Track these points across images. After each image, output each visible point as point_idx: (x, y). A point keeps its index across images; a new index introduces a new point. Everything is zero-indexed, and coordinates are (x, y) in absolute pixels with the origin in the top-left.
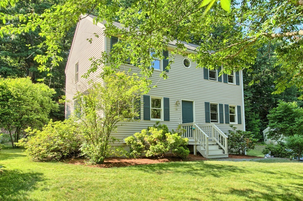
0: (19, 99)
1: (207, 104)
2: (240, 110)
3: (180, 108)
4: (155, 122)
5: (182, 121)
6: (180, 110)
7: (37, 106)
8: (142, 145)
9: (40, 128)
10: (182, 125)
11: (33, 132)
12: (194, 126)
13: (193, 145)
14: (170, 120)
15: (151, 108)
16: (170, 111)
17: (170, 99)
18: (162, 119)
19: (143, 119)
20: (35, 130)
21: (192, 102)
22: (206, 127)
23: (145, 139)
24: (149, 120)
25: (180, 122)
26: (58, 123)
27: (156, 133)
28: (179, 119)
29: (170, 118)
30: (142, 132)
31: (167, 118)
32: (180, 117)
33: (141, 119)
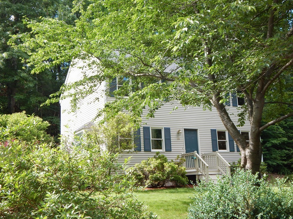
1: (213, 131)
3: (182, 137)
4: (155, 153)
5: (185, 151)
6: (182, 139)
8: (142, 175)
10: (185, 155)
12: (195, 155)
13: (196, 175)
14: (172, 151)
15: (151, 139)
16: (171, 141)
17: (171, 129)
18: (163, 150)
19: (143, 150)
21: (196, 130)
22: (213, 156)
23: (145, 169)
24: (150, 151)
25: (184, 152)
27: (154, 163)
28: (182, 149)
29: (172, 149)
30: (142, 163)
31: (169, 149)
32: (183, 147)
33: (142, 150)
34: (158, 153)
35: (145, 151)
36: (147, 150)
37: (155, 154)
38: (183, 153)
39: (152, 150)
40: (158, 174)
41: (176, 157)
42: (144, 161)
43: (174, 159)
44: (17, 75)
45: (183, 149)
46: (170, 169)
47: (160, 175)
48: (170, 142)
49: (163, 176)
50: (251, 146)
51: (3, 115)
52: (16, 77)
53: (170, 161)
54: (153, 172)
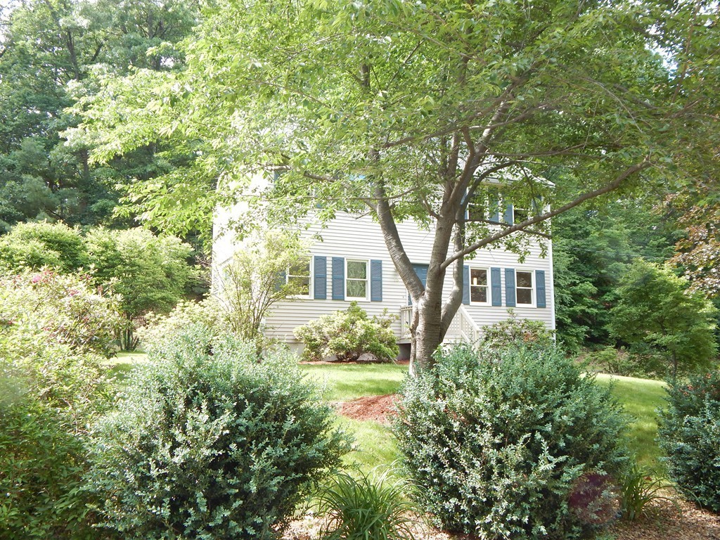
0: (133, 265)
2: (544, 278)
5: (407, 301)
7: (161, 276)
9: (167, 313)
10: (407, 309)
11: (156, 319)
14: (383, 300)
15: (346, 278)
16: (383, 283)
17: (383, 262)
18: (366, 298)
19: (331, 298)
20: (158, 316)
23: (324, 329)
25: (405, 303)
26: (192, 305)
27: (340, 319)
28: (402, 297)
29: (383, 297)
30: (321, 319)
31: (377, 297)
32: (404, 294)
33: (327, 298)
34: (353, 304)
35: (334, 298)
36: (338, 297)
37: (349, 306)
38: (403, 305)
39: (347, 298)
40: (343, 340)
41: (382, 311)
42: (325, 316)
43: (379, 314)
44: (151, 162)
45: (405, 298)
46: (363, 332)
47: (347, 340)
48: (381, 284)
49: (352, 342)
50: (426, 295)
51: (113, 231)
52: (149, 166)
53: (372, 317)
54: (336, 335)
